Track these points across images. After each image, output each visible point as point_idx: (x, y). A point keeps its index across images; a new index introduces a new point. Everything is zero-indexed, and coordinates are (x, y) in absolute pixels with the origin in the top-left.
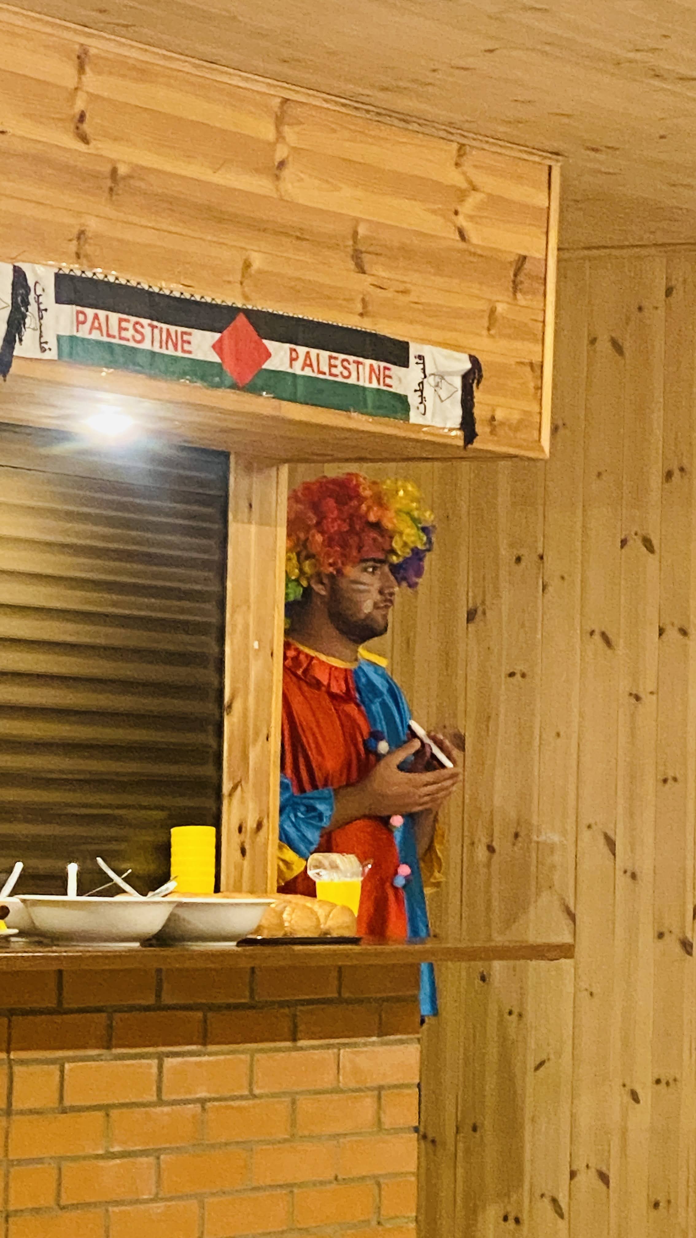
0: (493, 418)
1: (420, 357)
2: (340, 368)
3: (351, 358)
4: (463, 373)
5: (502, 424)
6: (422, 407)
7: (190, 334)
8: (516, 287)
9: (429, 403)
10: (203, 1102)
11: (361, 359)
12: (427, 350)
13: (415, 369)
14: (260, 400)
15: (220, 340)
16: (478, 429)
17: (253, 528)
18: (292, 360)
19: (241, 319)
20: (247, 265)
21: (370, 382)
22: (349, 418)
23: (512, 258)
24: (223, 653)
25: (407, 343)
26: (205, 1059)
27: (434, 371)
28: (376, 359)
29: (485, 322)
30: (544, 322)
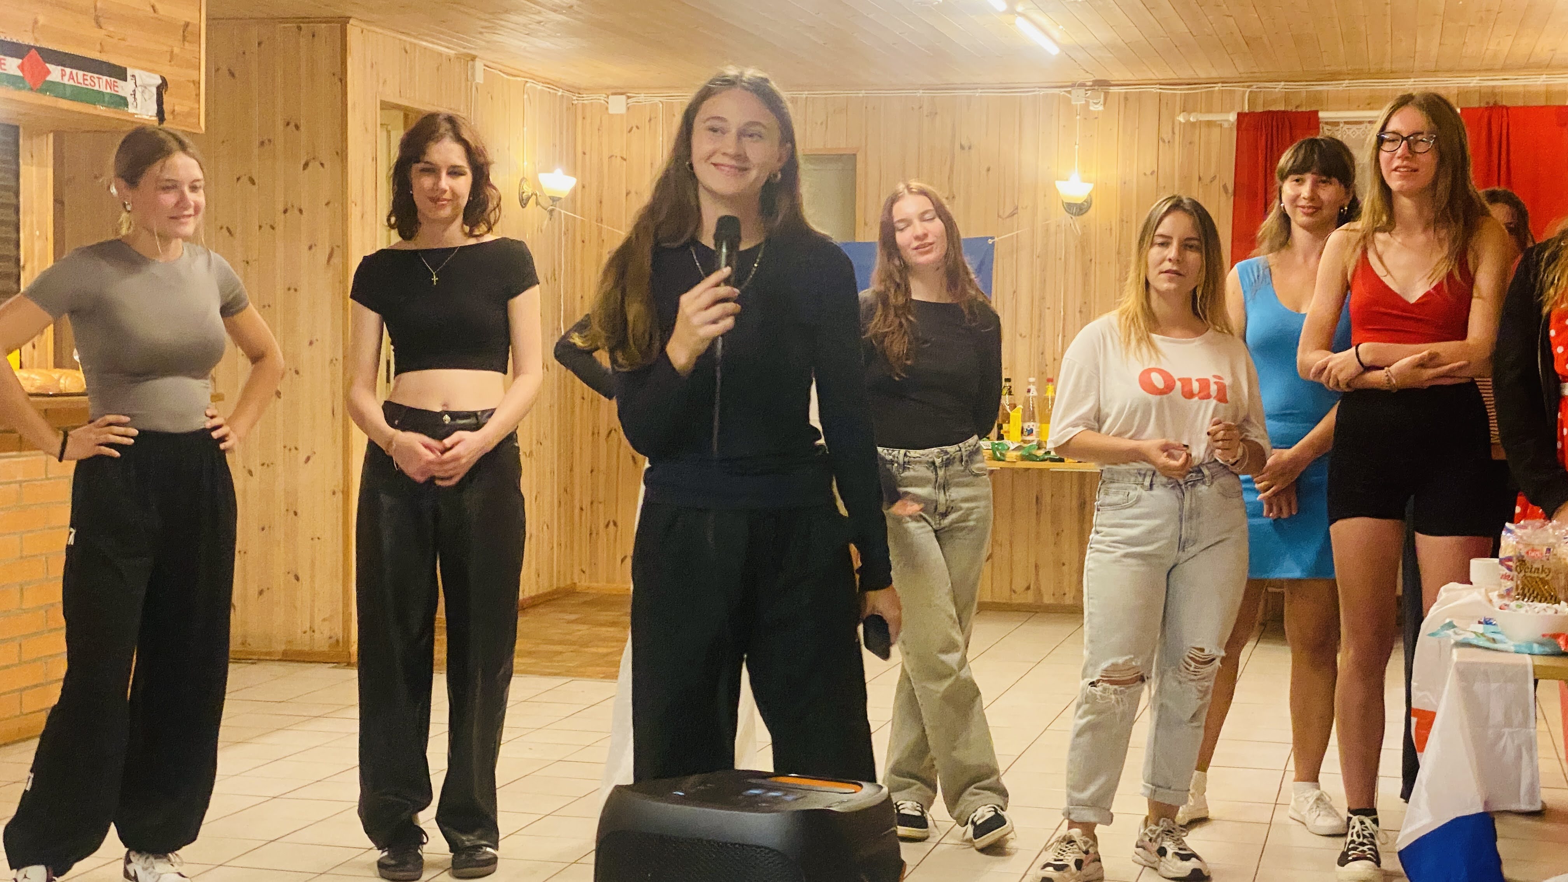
0: (174, 111)
1: (133, 76)
2: (89, 81)
3: (95, 75)
4: (156, 86)
5: (178, 114)
6: (135, 103)
7: (4, 59)
8: (184, 38)
9: (139, 101)
10: (20, 483)
11: (101, 76)
12: (137, 72)
13: (130, 82)
14: (47, 98)
15: (22, 64)
16: (166, 116)
17: (34, 169)
18: (63, 76)
19: (33, 51)
20: (36, 22)
21: (106, 88)
22: (96, 108)
23: (183, 23)
24: (19, 238)
25: (126, 69)
26: (20, 459)
27: (141, 83)
28: (110, 76)
29: (168, 58)
30: (200, 59)
